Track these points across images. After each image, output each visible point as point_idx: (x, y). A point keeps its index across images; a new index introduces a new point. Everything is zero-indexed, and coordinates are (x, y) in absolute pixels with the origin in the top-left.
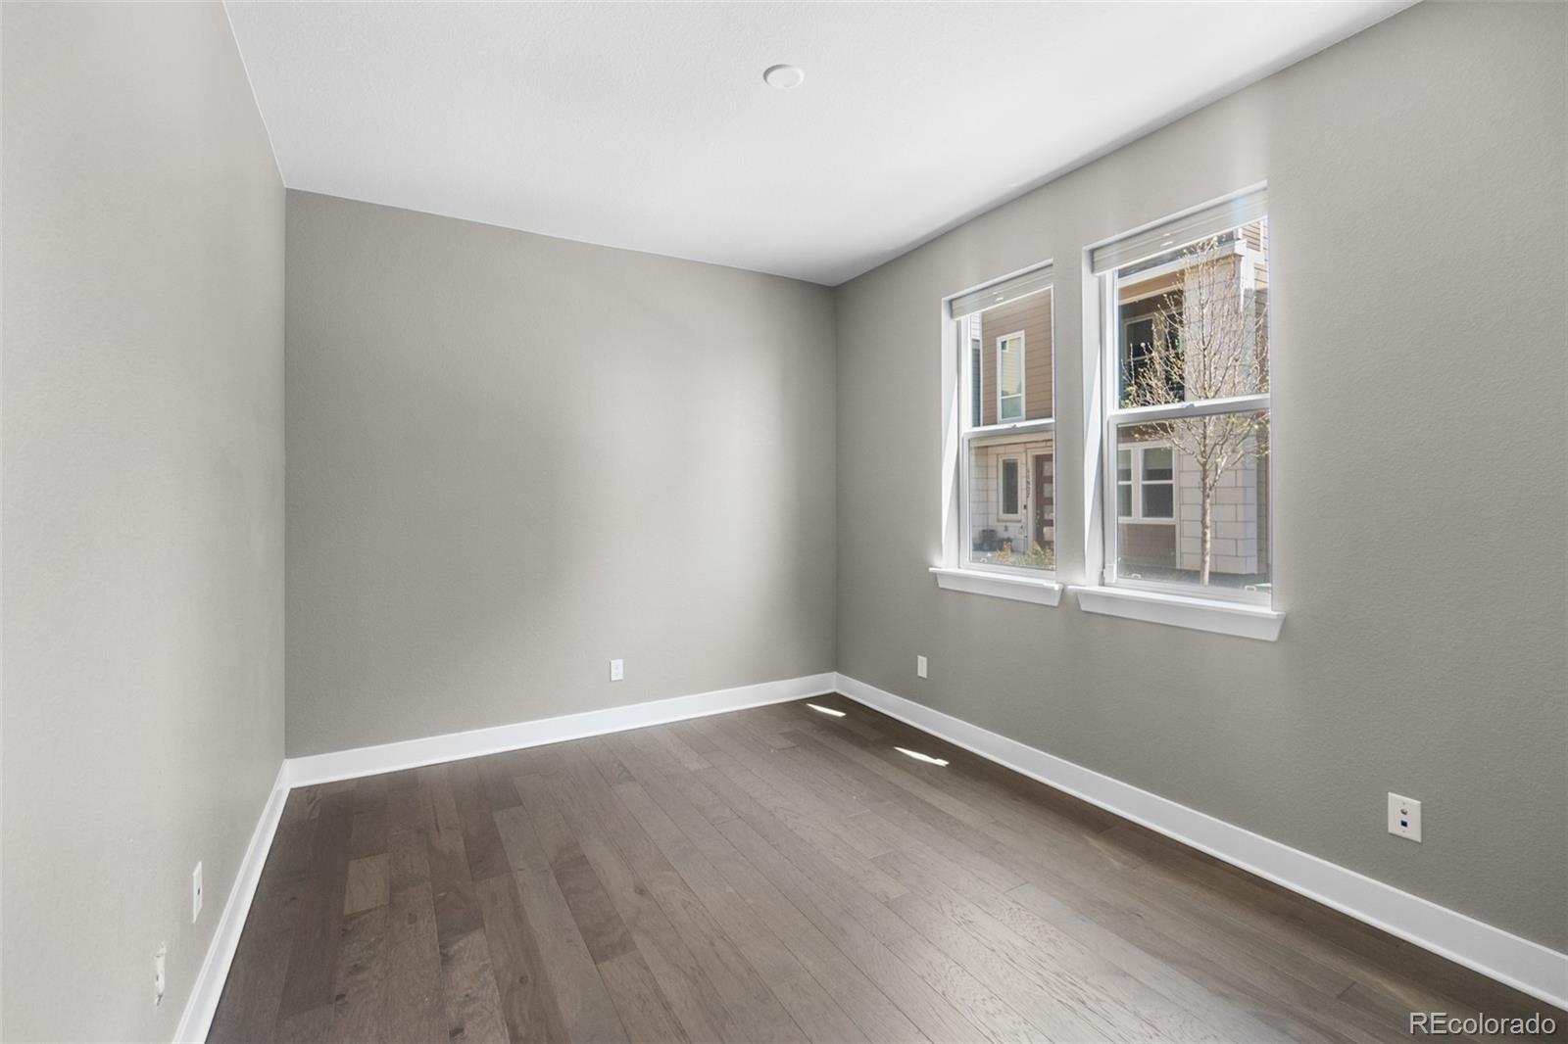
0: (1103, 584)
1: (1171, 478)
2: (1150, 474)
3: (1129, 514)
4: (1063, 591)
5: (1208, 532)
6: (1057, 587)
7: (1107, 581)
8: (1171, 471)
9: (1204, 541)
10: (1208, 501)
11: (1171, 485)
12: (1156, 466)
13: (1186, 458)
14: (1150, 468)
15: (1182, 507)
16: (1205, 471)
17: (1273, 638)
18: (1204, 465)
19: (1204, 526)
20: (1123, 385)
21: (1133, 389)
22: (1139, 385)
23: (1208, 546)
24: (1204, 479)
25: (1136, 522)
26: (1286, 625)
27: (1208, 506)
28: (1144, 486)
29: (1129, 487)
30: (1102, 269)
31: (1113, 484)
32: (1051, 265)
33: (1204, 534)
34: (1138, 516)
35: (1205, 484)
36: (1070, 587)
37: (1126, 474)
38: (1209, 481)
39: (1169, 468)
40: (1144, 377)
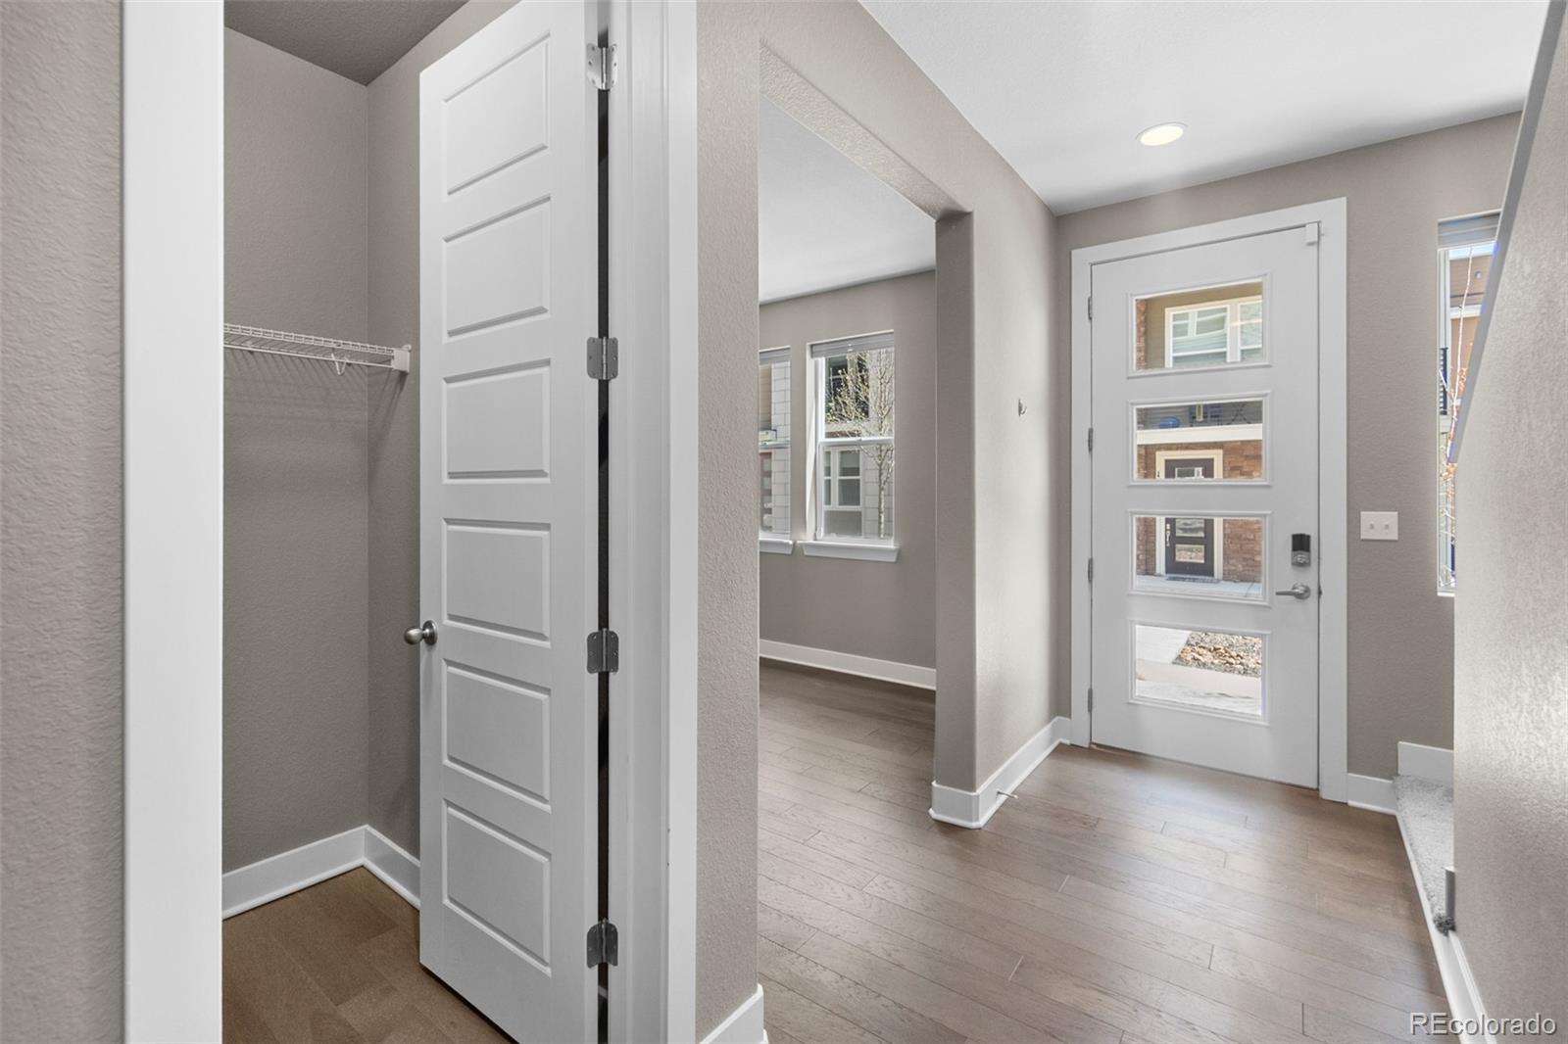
0: (815, 540)
1: (858, 474)
2: (844, 471)
3: (829, 504)
4: (794, 544)
5: (883, 516)
6: (791, 542)
7: (818, 538)
8: (858, 469)
9: (880, 523)
10: (883, 493)
11: (858, 480)
12: (849, 465)
13: (869, 459)
14: (845, 466)
15: (867, 497)
16: (881, 470)
17: (894, 560)
18: (880, 465)
19: (880, 512)
20: (828, 401)
21: (832, 404)
22: (837, 401)
23: (882, 526)
24: (880, 476)
25: (834, 509)
26: (899, 553)
27: (882, 497)
28: (840, 480)
29: (829, 481)
30: (817, 356)
31: (822, 478)
32: (788, 349)
33: (880, 517)
34: (836, 505)
35: (880, 480)
36: (799, 542)
37: (828, 472)
38: (883, 478)
39: (855, 466)
40: (840, 396)
